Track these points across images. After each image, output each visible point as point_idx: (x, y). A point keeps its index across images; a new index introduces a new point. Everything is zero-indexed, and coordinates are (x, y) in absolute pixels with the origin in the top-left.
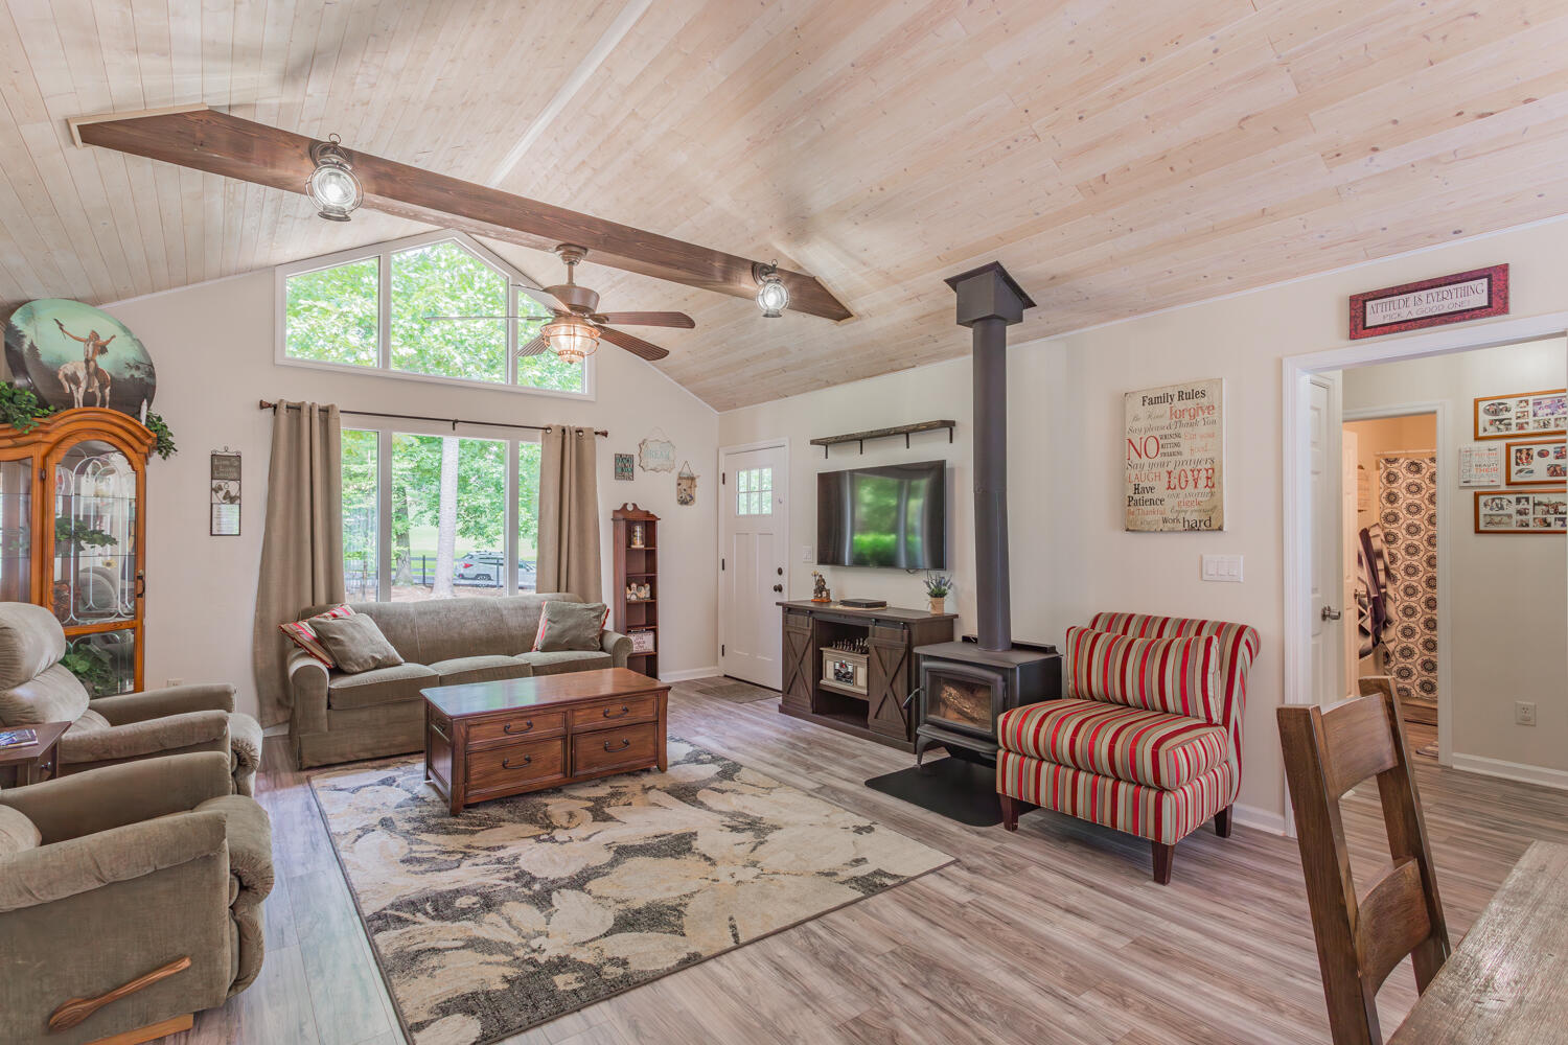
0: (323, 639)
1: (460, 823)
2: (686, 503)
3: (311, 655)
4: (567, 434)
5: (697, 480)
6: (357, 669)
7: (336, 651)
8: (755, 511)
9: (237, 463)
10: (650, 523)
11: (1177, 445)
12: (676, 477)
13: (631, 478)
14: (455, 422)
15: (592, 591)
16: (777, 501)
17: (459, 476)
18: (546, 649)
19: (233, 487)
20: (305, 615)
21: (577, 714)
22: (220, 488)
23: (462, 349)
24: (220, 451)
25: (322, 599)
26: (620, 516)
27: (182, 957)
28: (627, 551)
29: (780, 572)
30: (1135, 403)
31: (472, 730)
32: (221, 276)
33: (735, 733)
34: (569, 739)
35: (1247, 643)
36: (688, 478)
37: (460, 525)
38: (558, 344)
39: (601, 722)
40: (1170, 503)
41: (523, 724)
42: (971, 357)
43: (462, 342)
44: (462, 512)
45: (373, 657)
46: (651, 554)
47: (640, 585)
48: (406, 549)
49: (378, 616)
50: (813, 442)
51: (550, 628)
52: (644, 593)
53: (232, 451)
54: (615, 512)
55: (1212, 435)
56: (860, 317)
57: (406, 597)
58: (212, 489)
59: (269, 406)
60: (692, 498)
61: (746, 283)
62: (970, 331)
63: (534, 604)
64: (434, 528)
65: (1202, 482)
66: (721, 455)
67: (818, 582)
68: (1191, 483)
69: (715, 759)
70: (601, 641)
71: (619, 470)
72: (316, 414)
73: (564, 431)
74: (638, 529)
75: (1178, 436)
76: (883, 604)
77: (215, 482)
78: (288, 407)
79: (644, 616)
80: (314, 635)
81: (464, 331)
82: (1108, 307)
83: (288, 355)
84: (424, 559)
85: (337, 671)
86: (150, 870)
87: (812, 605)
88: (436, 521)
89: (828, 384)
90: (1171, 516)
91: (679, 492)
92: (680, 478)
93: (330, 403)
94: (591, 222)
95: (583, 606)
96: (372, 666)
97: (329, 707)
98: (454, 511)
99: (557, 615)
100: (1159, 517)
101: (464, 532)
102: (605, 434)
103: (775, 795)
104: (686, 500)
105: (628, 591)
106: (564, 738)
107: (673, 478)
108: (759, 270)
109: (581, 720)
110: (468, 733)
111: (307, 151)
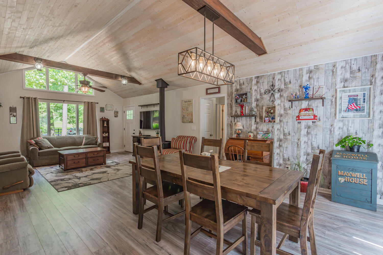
0: (37, 143)
1: (66, 172)
2: (116, 117)
3: (34, 146)
4: (89, 103)
5: (118, 112)
6: (44, 149)
7: (40, 145)
8: (130, 118)
9: (15, 109)
10: (108, 121)
11: (188, 109)
12: (114, 112)
13: (104, 112)
14: (64, 101)
15: (95, 134)
16: (134, 117)
17: (68, 108)
18: (84, 145)
19: (15, 114)
20: (32, 139)
21: (88, 154)
22: (12, 114)
23: (67, 79)
24: (12, 106)
25: (35, 136)
26: (101, 120)
27: (22, 181)
28: (103, 126)
29: (134, 130)
30: (183, 102)
31: (68, 157)
32: (11, 71)
33: (122, 159)
34: (87, 158)
35: (194, 139)
36: (117, 112)
37: (68, 121)
38: (83, 90)
39: (93, 156)
40: (187, 118)
41: (77, 156)
42: (159, 93)
43: (67, 77)
44: (69, 118)
45: (47, 146)
46: (108, 127)
47: (106, 133)
48: (53, 127)
49: (48, 139)
50: (139, 106)
51: (85, 141)
52: (107, 135)
53: (14, 106)
54: (100, 119)
55: (192, 108)
56: (143, 84)
57: (54, 135)
58: (10, 114)
59: (22, 97)
60: (117, 116)
61: (120, 79)
62: (159, 88)
63: (83, 137)
64: (61, 121)
65: (191, 115)
66: (124, 108)
67: (140, 132)
68: (190, 115)
69: (116, 163)
70: (96, 143)
71: (101, 110)
72: (33, 99)
73: (88, 102)
74: (105, 122)
75: (188, 108)
76: (150, 136)
77: (11, 113)
78: (27, 98)
79: (107, 139)
80: (35, 142)
81: (67, 75)
82: (180, 86)
83: (26, 87)
84: (58, 129)
85: (40, 149)
86: (17, 169)
87: (138, 136)
88: (61, 120)
89: (142, 95)
90: (187, 120)
91: (115, 115)
92: (115, 112)
93: (36, 97)
94: (88, 69)
95: (93, 137)
96: (47, 148)
97: (39, 156)
98: (67, 117)
99: (87, 139)
100: (186, 120)
101: (69, 123)
102: (98, 103)
103: (124, 166)
104: (116, 116)
105: (103, 134)
106: (86, 158)
107: (113, 111)
108: (123, 77)
109: (89, 155)
110: (67, 157)
111: (34, 59)
